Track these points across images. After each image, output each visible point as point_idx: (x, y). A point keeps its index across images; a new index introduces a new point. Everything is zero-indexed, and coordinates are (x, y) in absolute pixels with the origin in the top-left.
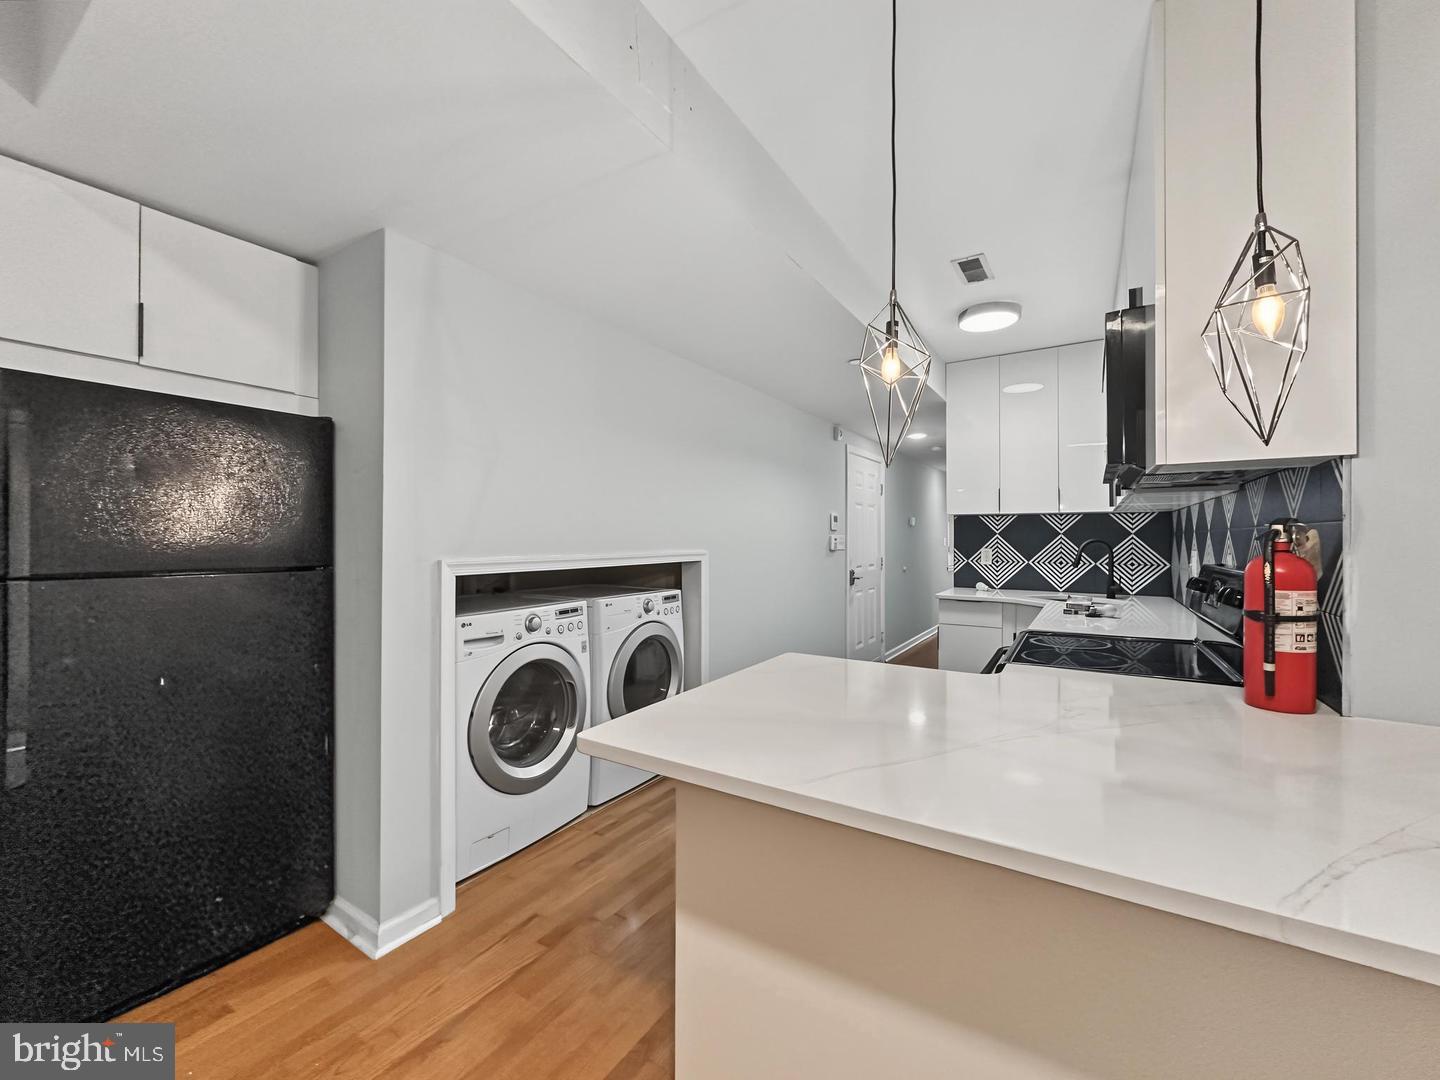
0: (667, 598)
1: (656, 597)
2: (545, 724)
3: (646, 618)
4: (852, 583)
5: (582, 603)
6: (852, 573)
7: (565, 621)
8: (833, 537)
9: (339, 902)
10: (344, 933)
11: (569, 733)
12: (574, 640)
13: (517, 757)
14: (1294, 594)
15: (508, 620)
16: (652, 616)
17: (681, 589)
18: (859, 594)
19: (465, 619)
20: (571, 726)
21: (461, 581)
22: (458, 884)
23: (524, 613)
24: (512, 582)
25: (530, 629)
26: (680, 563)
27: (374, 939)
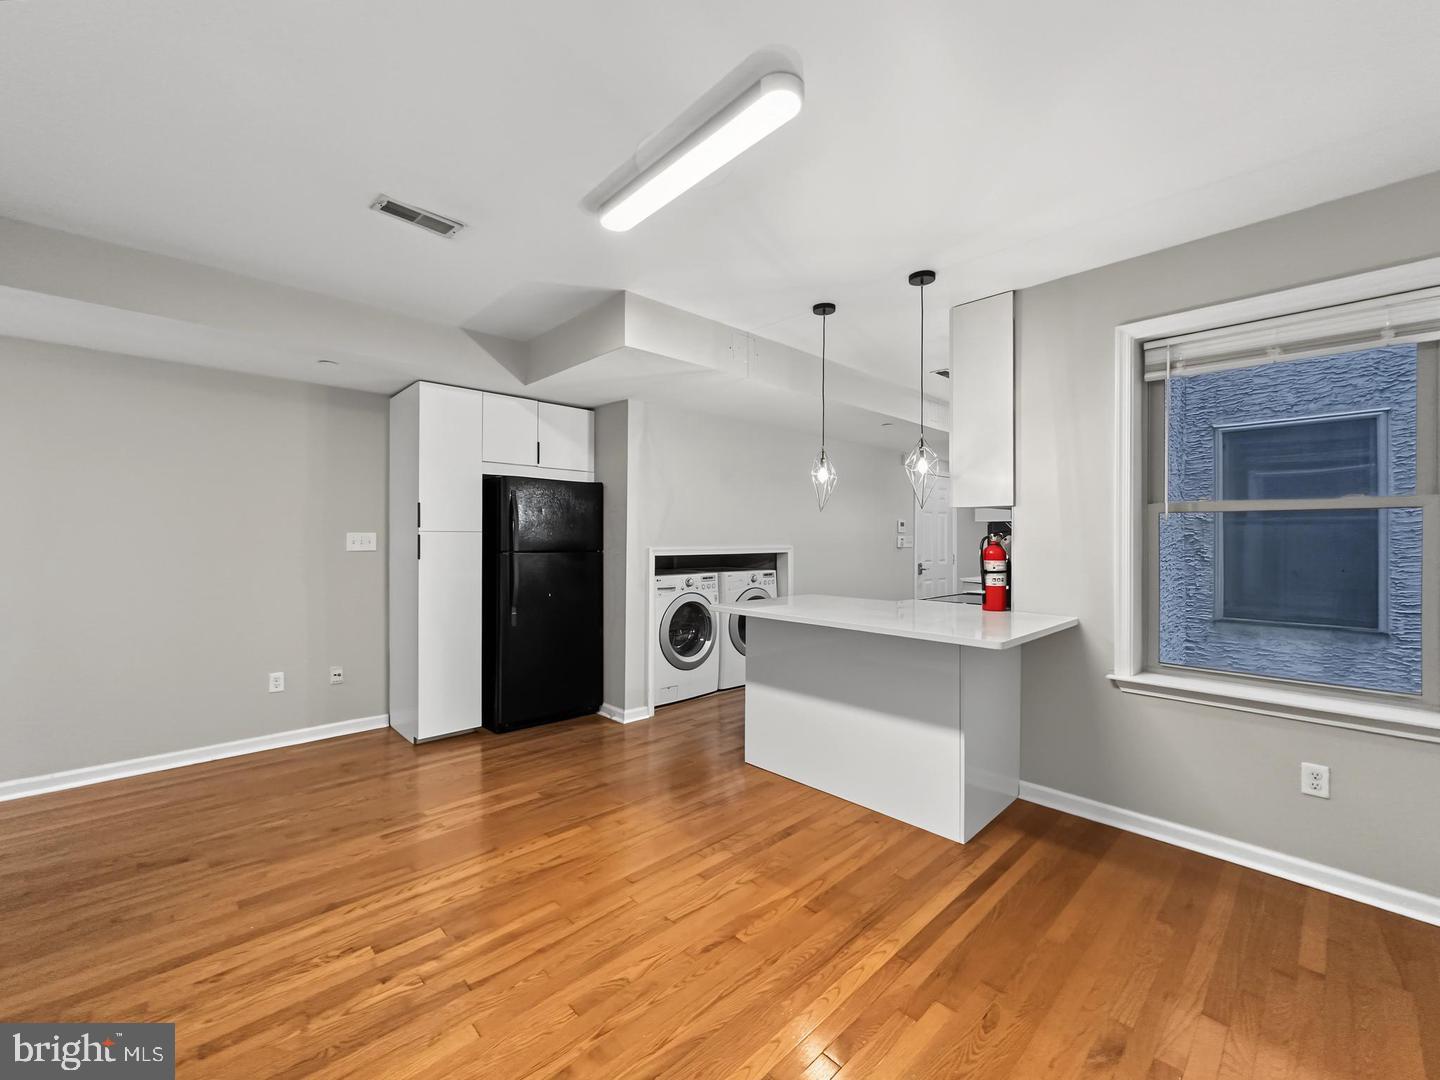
0: (766, 575)
1: (759, 574)
2: (696, 638)
3: (752, 585)
4: (920, 573)
5: (716, 574)
6: (920, 565)
7: (706, 583)
8: (900, 538)
9: (605, 705)
10: (609, 717)
11: (708, 644)
12: (711, 594)
13: (683, 652)
14: (992, 562)
15: (678, 580)
16: (756, 585)
17: (775, 569)
18: (928, 582)
19: (659, 577)
20: (709, 640)
21: (658, 559)
22: (656, 707)
23: (685, 577)
24: (675, 561)
25: (688, 586)
26: (776, 554)
27: (623, 716)
